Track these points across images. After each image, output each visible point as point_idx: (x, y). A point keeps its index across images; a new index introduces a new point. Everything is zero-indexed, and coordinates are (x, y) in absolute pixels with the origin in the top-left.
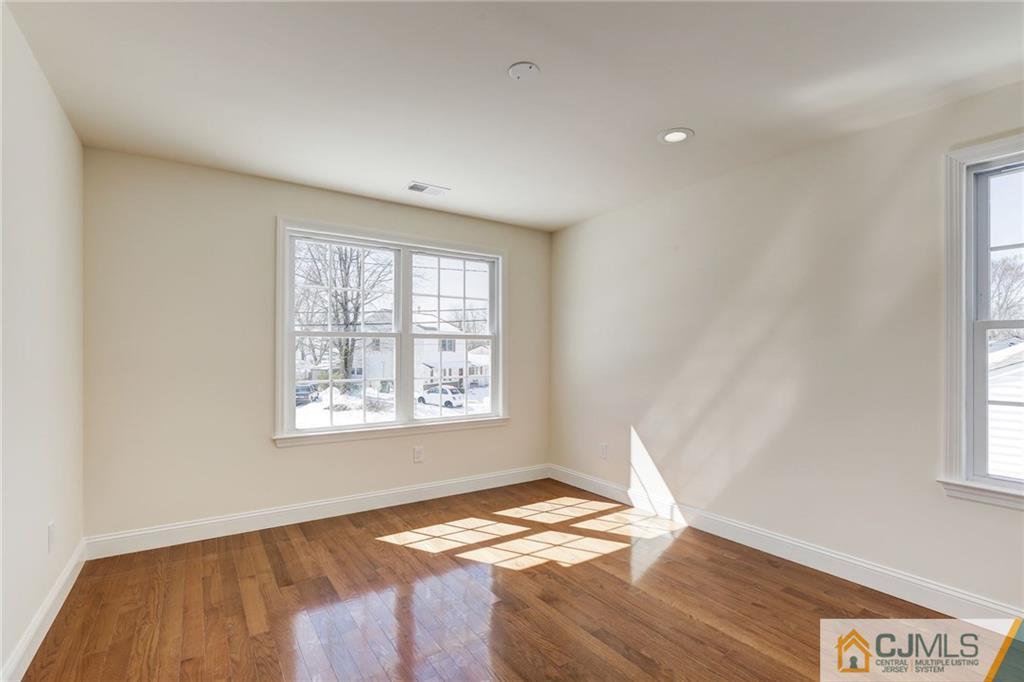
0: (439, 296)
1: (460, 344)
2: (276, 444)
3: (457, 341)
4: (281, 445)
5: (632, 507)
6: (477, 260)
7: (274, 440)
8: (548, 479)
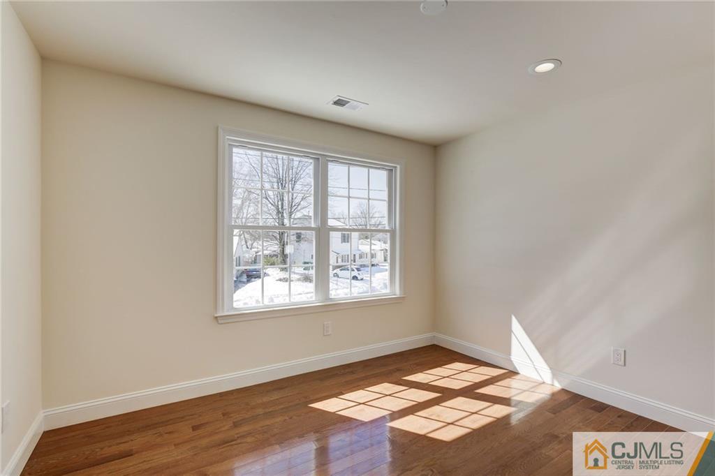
0: (349, 197)
1: (355, 235)
2: (218, 321)
3: (353, 233)
4: (222, 322)
5: (517, 373)
6: (379, 168)
7: (216, 317)
8: (434, 345)
